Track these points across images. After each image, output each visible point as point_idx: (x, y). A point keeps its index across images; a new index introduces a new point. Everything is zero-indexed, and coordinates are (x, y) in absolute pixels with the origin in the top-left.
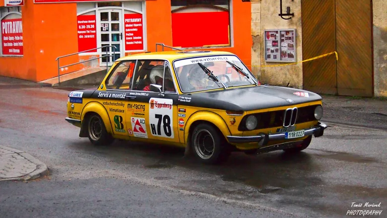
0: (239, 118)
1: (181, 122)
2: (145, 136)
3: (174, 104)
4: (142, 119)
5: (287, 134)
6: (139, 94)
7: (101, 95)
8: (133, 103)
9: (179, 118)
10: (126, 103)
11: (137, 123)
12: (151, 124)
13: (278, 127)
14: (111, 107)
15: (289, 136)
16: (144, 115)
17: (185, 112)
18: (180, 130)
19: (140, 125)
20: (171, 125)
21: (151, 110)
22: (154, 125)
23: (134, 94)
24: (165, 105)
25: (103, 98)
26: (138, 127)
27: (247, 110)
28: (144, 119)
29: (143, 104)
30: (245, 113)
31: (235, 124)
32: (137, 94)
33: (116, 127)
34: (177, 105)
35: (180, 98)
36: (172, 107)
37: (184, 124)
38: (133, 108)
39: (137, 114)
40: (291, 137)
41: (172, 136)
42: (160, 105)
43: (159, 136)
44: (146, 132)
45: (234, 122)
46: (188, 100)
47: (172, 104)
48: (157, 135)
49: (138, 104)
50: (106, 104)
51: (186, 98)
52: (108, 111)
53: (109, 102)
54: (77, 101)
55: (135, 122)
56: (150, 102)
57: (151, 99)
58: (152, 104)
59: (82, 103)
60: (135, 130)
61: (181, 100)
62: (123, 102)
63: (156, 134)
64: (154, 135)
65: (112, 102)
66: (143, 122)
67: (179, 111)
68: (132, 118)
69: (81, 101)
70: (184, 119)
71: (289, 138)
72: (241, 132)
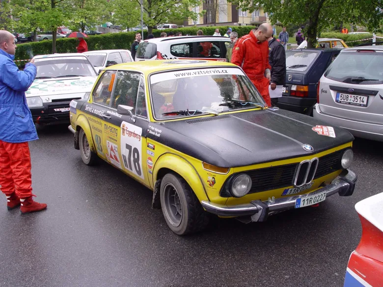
0: (221, 178)
1: (150, 161)
2: (120, 166)
3: (143, 135)
4: (115, 146)
5: (299, 201)
6: (114, 114)
7: (87, 108)
8: (109, 125)
9: (148, 156)
11: (112, 149)
12: (123, 155)
13: (287, 188)
14: (93, 123)
15: (302, 203)
16: (116, 141)
17: (154, 149)
18: (149, 172)
19: (114, 153)
20: (140, 162)
21: (122, 136)
22: (125, 157)
23: (110, 112)
24: (135, 135)
25: (88, 112)
26: (112, 154)
27: (234, 166)
28: (117, 146)
29: (116, 127)
30: (232, 171)
31: (215, 186)
32: (112, 113)
33: (97, 147)
34: (146, 137)
35: (150, 129)
36: (141, 138)
37: (153, 166)
38: (108, 130)
39: (111, 138)
40: (306, 205)
41: (142, 177)
42: (130, 133)
43: (131, 171)
44: (120, 162)
45: (214, 183)
46: (158, 133)
47: (141, 135)
48: (129, 169)
49: (112, 126)
50: (91, 119)
51: (156, 129)
52: (92, 127)
53: (92, 117)
54: (73, 111)
55: (110, 147)
56: (121, 126)
57: (123, 123)
58: (124, 130)
59: (76, 114)
60: (111, 156)
61: (151, 132)
62: (102, 122)
63: (128, 167)
65: (94, 118)
66: (117, 150)
67: (148, 146)
68: (107, 141)
69: (76, 112)
70: (152, 158)
71: (302, 206)
72: (225, 199)
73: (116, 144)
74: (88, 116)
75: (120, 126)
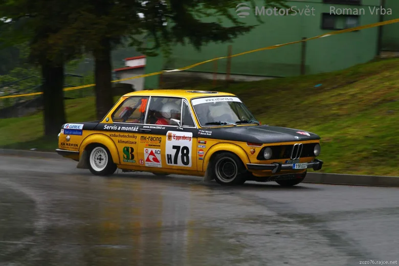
0: (258, 149)
1: (201, 152)
2: (159, 165)
3: (194, 137)
4: (157, 150)
5: (294, 165)
6: (155, 128)
7: (106, 127)
8: (148, 136)
9: (198, 149)
10: (139, 136)
11: (152, 153)
12: (168, 155)
13: (287, 159)
14: (120, 138)
15: (296, 166)
16: (159, 146)
17: (205, 143)
18: (200, 159)
19: (154, 156)
20: (190, 155)
21: (167, 142)
22: (171, 155)
23: (148, 127)
24: (184, 138)
25: (110, 130)
26: (151, 157)
27: (265, 143)
28: (160, 150)
29: (159, 136)
30: (264, 145)
31: (255, 154)
32: (151, 127)
33: (124, 158)
34: (197, 138)
35: (200, 132)
36: (192, 139)
37: (204, 154)
38: (147, 140)
39: (151, 145)
40: (298, 168)
41: (190, 165)
42: (179, 138)
43: (175, 165)
44: (161, 162)
45: (254, 152)
46: (209, 133)
47: (192, 136)
48: (173, 164)
49: (153, 136)
50: (115, 136)
51: (206, 132)
52: (116, 142)
53: (117, 134)
54: (74, 133)
55: (149, 152)
56: (167, 134)
57: (169, 132)
58: (170, 137)
59: (81, 135)
60: (148, 160)
61: (201, 133)
62: (136, 135)
63: (171, 163)
64: (170, 164)
65: (122, 134)
66: (159, 152)
67: (199, 143)
68: (145, 149)
69: (80, 133)
70: (204, 149)
71: (295, 168)
72: (259, 161)
73: (159, 148)
74: (108, 134)
75: (165, 134)
